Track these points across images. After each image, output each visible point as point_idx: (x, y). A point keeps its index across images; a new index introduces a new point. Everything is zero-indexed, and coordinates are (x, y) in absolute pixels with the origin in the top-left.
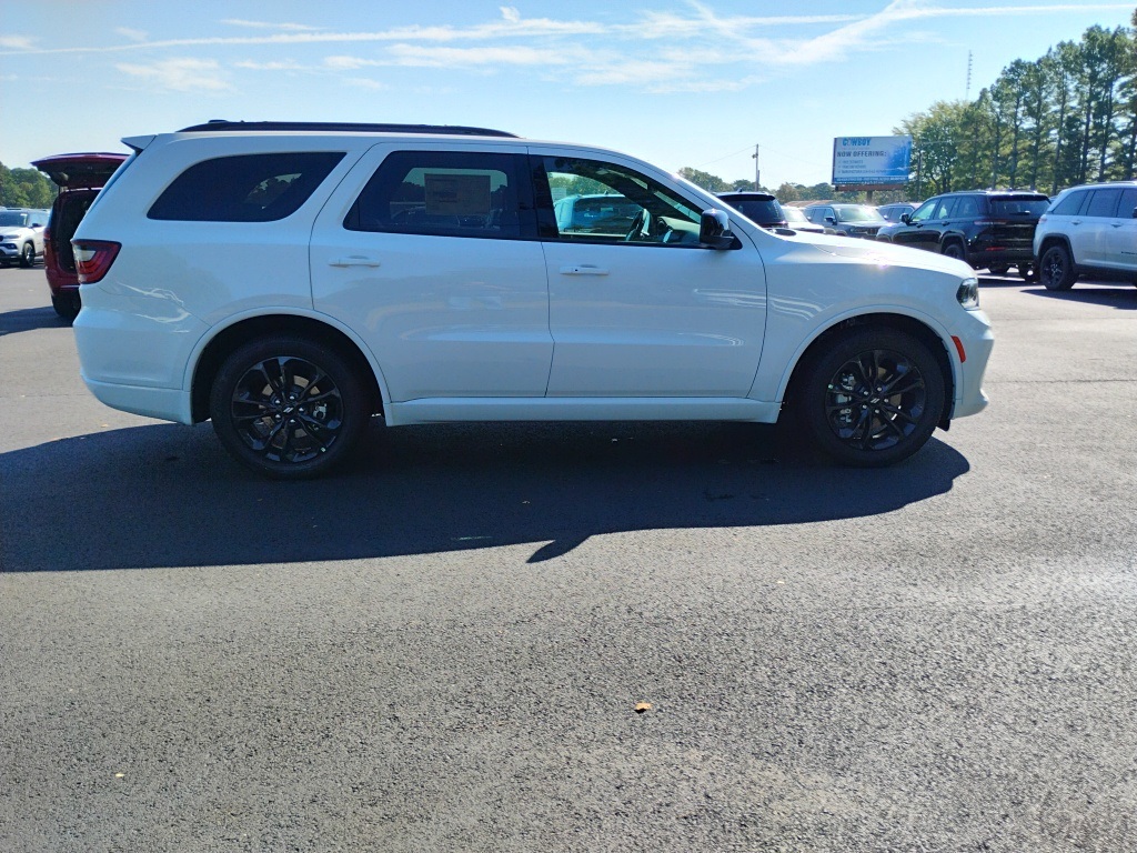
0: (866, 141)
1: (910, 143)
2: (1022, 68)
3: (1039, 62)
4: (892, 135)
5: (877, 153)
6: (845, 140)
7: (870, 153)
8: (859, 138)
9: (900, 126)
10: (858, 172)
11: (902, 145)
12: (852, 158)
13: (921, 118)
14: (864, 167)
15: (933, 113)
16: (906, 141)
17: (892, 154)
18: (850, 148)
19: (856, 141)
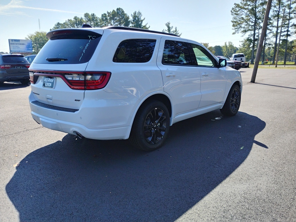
0: (18, 40)
1: (31, 42)
2: (60, 25)
3: (64, 23)
4: (25, 39)
5: (22, 44)
6: (12, 40)
7: (20, 44)
8: (16, 40)
9: (27, 37)
10: (18, 49)
11: (29, 42)
12: (15, 45)
13: (33, 35)
14: (19, 48)
15: (36, 34)
16: (30, 41)
17: (27, 45)
18: (14, 42)
19: (15, 40)
